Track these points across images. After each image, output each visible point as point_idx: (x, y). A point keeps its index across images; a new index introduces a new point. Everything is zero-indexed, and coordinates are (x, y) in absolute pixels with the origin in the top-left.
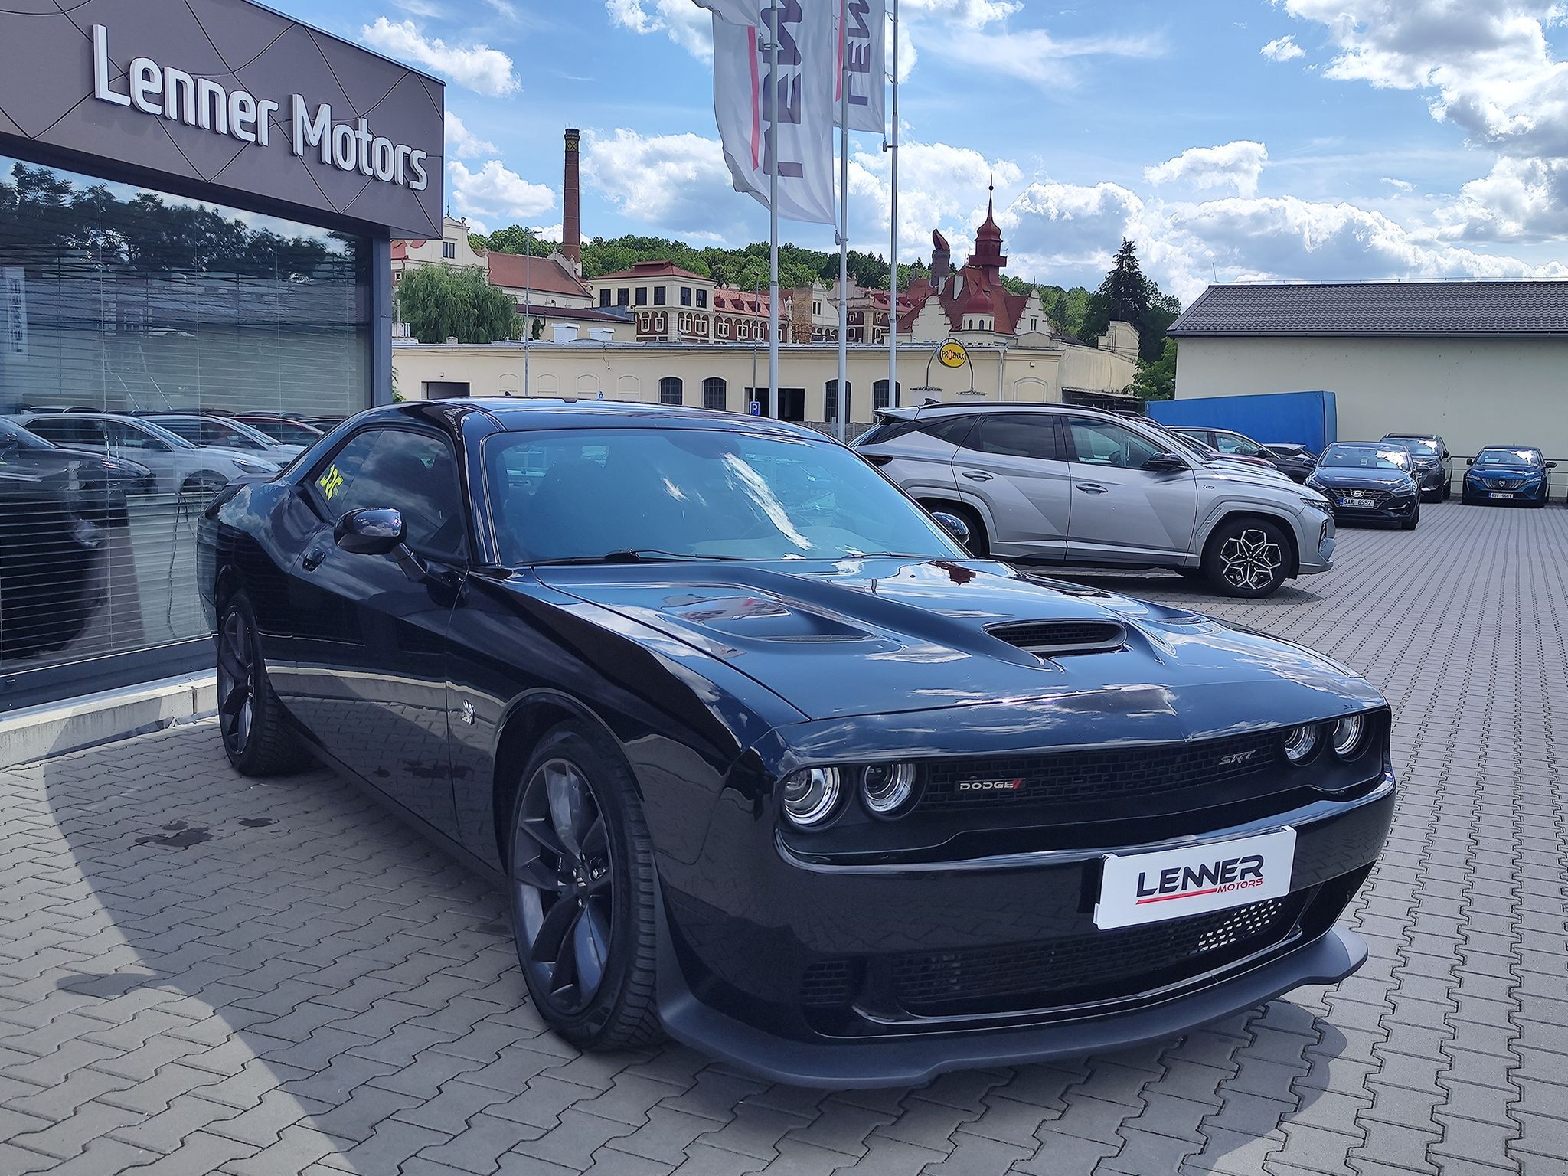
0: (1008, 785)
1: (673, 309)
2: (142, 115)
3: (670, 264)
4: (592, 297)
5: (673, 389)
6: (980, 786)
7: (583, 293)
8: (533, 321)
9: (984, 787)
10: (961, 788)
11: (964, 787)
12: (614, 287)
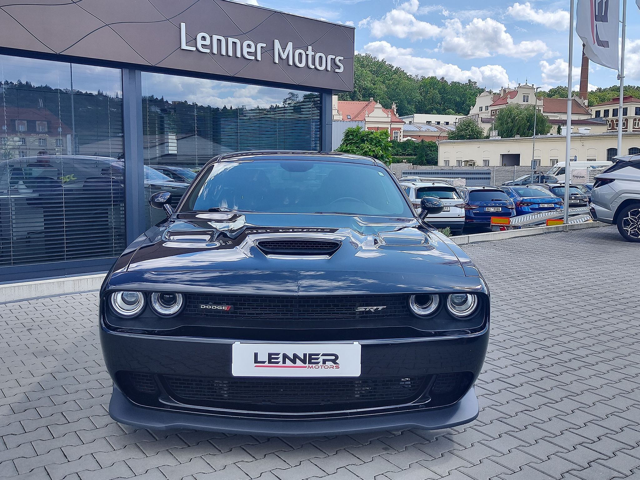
0: (225, 308)
1: (631, 117)
2: (201, 53)
3: (631, 97)
4: (591, 114)
5: (613, 153)
6: (210, 307)
7: (586, 112)
8: (558, 126)
9: (212, 308)
10: (201, 307)
11: (203, 307)
12: (602, 110)
